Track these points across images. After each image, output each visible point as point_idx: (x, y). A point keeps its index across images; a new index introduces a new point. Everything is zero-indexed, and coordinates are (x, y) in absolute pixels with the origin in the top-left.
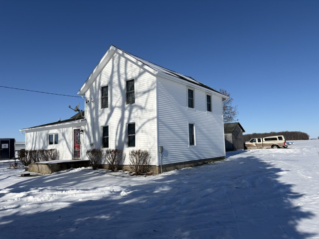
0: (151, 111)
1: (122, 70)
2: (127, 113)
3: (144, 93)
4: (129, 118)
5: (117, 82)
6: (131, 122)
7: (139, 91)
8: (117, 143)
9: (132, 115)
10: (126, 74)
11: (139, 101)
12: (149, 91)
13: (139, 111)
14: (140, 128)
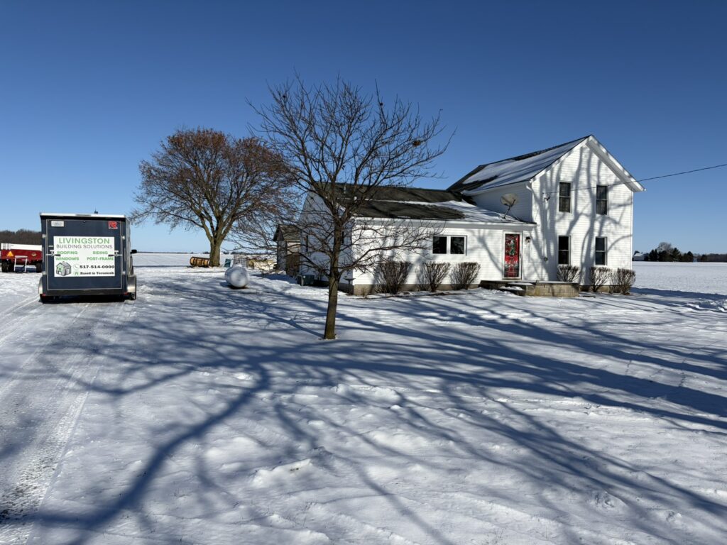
0: (626, 227)
1: (594, 170)
2: (597, 225)
3: (620, 206)
4: (600, 232)
5: (585, 183)
6: (603, 236)
7: (613, 201)
8: (583, 260)
9: (604, 229)
10: (598, 177)
11: (613, 213)
12: (625, 205)
13: (613, 225)
14: (613, 244)
